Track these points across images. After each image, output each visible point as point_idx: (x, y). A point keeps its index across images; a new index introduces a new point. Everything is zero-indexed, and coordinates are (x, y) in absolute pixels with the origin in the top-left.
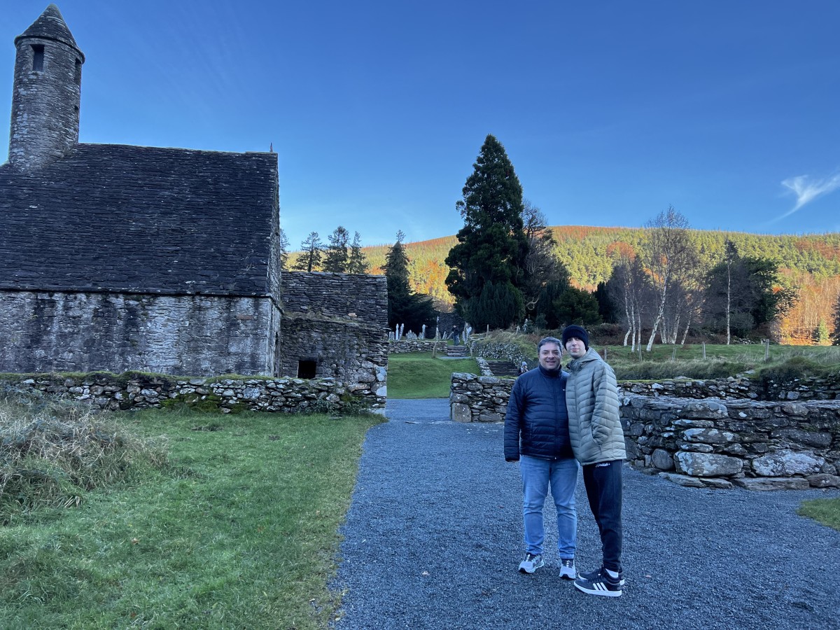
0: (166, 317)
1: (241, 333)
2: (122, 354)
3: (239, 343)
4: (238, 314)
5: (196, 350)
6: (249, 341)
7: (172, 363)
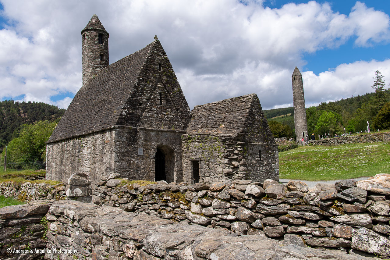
0: (87, 146)
1: (107, 151)
2: (77, 167)
3: (106, 157)
4: (106, 141)
5: (94, 162)
6: (108, 156)
7: (88, 170)
